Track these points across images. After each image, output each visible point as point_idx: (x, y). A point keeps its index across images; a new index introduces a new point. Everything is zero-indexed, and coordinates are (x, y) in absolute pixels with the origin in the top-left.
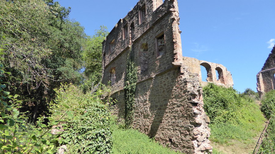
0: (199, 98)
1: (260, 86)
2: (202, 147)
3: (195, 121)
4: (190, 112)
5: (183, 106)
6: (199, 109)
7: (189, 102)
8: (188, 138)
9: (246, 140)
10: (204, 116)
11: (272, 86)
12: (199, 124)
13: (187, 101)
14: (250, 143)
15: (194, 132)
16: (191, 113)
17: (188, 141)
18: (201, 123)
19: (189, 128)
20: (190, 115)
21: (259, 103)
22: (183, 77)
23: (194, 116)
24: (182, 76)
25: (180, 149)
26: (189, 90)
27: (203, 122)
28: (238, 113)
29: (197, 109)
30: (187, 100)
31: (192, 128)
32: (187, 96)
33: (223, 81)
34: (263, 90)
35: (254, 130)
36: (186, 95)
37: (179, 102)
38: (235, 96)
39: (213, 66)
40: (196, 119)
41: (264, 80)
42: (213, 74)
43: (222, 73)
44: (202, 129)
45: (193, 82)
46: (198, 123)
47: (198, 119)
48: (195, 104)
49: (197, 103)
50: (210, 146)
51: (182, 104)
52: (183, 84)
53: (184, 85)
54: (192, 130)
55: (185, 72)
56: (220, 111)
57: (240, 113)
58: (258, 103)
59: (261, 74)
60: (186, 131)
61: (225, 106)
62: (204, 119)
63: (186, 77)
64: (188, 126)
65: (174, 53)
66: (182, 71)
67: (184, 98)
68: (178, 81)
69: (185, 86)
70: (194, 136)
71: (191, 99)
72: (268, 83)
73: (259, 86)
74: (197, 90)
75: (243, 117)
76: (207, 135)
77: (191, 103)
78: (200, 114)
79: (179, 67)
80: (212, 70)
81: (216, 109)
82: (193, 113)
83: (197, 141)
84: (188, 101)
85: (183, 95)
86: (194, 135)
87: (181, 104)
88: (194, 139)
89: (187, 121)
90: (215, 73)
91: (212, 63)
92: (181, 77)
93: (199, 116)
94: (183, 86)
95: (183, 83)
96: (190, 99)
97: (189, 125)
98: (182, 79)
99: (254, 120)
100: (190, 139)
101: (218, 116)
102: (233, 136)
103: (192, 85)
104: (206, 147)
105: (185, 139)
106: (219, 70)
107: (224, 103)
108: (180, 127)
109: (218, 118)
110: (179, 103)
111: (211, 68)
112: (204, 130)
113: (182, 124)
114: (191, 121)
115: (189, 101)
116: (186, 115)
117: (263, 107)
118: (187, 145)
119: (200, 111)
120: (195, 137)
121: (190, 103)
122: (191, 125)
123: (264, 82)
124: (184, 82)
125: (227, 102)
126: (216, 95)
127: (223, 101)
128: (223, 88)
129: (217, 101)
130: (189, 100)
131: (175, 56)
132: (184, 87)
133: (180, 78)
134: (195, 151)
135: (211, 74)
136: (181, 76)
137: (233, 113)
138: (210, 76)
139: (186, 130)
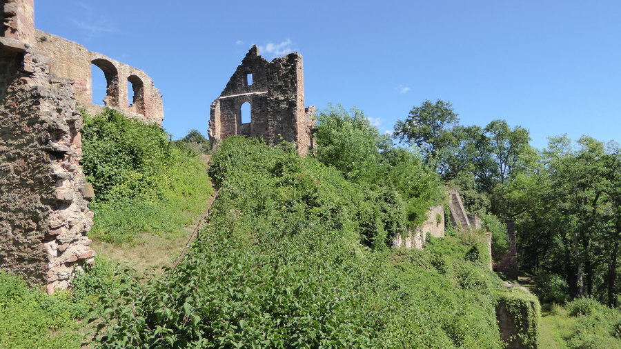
0: (72, 141)
1: (214, 126)
2: (69, 255)
3: (54, 196)
4: (42, 173)
5: (25, 158)
6: (69, 166)
7: (42, 149)
8: (33, 236)
9: (171, 232)
10: (80, 183)
11: (234, 129)
12: (66, 203)
13: (35, 146)
14: (177, 237)
15: (51, 222)
16: (45, 176)
17: (34, 244)
18: (70, 199)
19: (39, 212)
20: (44, 181)
21: (208, 161)
22: (31, 83)
23: (52, 184)
24: (27, 79)
25: (10, 266)
26: (43, 118)
27: (75, 197)
28: (164, 179)
29: (63, 166)
30: (37, 142)
31: (46, 213)
32: (36, 134)
33: (142, 109)
34: (218, 136)
35: (189, 211)
36: (34, 129)
37: (12, 147)
38: (162, 142)
39: (124, 72)
40: (58, 190)
41: (222, 115)
42: (121, 89)
43: (143, 90)
44: (72, 214)
45: (56, 100)
46: (63, 199)
47: (63, 191)
48: (59, 155)
49: (65, 152)
50: (88, 251)
51: (22, 153)
52: (29, 100)
53: (31, 104)
54: (45, 217)
55: (38, 69)
56: (124, 173)
57: (166, 178)
58: (205, 160)
59: (219, 104)
60: (29, 221)
61: (136, 163)
62: (79, 190)
63: (39, 85)
64: (36, 208)
65: (6, 10)
66: (28, 66)
67: (27, 137)
68: (15, 92)
69: (34, 107)
70: (50, 231)
71: (49, 140)
72: (229, 121)
73: (212, 126)
74: (67, 121)
75: (172, 187)
76: (85, 227)
77: (48, 151)
78: (71, 179)
79: (19, 55)
80: (119, 80)
81: (116, 168)
82: (51, 175)
83: (58, 242)
84: (38, 146)
85: (26, 129)
86: (51, 229)
87: (18, 154)
88: (48, 238)
89: (32, 197)
90: (125, 88)
91: (123, 65)
92: (25, 82)
93: (66, 183)
94: (28, 108)
95: (27, 99)
96: (47, 142)
97: (37, 206)
98: (27, 88)
99: (193, 193)
100: (38, 240)
101: (118, 184)
102: (146, 226)
103: (55, 107)
104: (78, 253)
105: (25, 240)
106: (136, 83)
107: (136, 155)
108: (14, 212)
109: (118, 188)
110: (14, 151)
111: (119, 75)
112: (78, 216)
113: (19, 203)
114: (44, 196)
115: (43, 147)
116: (31, 181)
117: (213, 167)
118: (30, 255)
119: (71, 171)
120: (52, 233)
121: (45, 151)
122: (43, 206)
123: (222, 120)
124: (32, 97)
125: (142, 154)
126: (119, 137)
127: (132, 152)
128: (137, 124)
129: (120, 151)
130: (41, 143)
131: (7, 21)
132: (29, 110)
133: (20, 84)
134: (50, 265)
135: (116, 89)
136: (23, 80)
137: (153, 177)
138: (113, 93)
139: (29, 218)
